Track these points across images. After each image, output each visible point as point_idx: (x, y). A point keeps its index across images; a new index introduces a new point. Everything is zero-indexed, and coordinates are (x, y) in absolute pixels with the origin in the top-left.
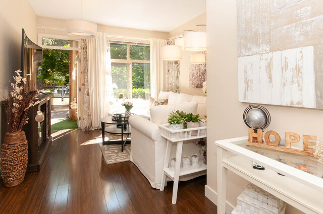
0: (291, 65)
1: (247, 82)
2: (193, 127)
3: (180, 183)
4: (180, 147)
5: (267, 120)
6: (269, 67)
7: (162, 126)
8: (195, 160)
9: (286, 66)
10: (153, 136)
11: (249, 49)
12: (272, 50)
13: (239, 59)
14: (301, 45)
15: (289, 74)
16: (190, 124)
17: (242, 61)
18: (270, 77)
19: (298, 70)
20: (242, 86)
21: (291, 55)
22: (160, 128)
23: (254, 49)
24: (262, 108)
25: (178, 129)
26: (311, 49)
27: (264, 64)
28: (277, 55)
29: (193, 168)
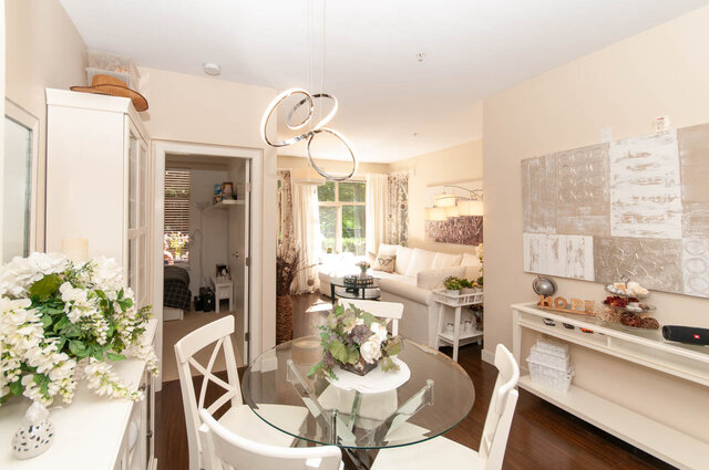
0: (575, 247)
1: (534, 257)
2: (468, 293)
3: (460, 348)
4: (458, 311)
5: (554, 288)
6: (555, 246)
7: (435, 290)
8: (469, 326)
9: (571, 247)
10: (427, 302)
11: (536, 228)
12: (558, 233)
13: (525, 234)
14: (583, 234)
15: (573, 254)
16: (467, 289)
17: (527, 237)
18: (556, 254)
19: (581, 252)
20: (527, 259)
21: (576, 240)
22: (435, 293)
23: (540, 229)
24: (549, 279)
25: (455, 294)
26: (591, 238)
27: (550, 243)
28: (562, 237)
29: (470, 333)
